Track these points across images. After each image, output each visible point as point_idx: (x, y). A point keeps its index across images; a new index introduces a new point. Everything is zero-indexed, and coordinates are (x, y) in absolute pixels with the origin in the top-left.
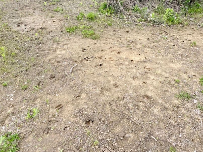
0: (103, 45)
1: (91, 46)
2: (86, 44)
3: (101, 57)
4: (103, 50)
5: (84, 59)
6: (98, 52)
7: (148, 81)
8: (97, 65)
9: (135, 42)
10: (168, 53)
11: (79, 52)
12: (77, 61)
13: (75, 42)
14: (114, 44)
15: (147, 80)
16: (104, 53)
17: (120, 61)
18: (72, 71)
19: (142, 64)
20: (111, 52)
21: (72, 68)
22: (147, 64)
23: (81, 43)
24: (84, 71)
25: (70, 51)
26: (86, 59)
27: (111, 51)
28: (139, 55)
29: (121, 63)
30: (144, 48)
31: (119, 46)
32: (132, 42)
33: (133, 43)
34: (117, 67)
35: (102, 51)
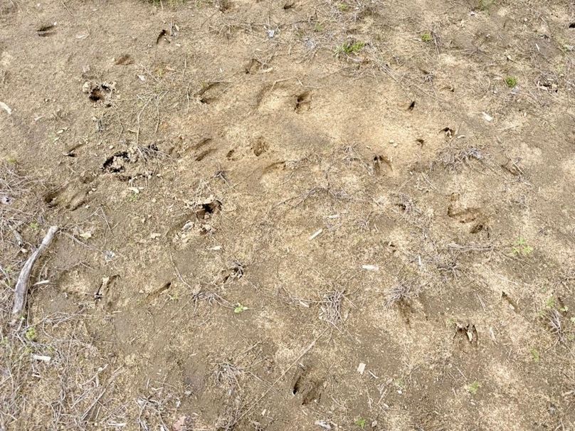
0: (206, 44)
1: (140, 57)
2: (112, 39)
3: (206, 141)
4: (211, 86)
5: (106, 165)
6: (182, 102)
7: (477, 318)
8: (188, 217)
9: (382, 12)
10: (554, 86)
11: (73, 107)
12: (63, 190)
13: (45, 30)
14: (272, 33)
15: (475, 307)
16: (218, 107)
17: (316, 169)
18: (31, 290)
19: (433, 185)
20: (259, 98)
21: (29, 263)
22: (462, 177)
23: (81, 36)
24: (106, 280)
25: (13, 107)
26: (115, 165)
27: (257, 88)
28: (412, 105)
29: (324, 186)
30: (431, 52)
31: (300, 48)
32: (365, 15)
33: (369, 20)
34: (299, 223)
35: (207, 94)
